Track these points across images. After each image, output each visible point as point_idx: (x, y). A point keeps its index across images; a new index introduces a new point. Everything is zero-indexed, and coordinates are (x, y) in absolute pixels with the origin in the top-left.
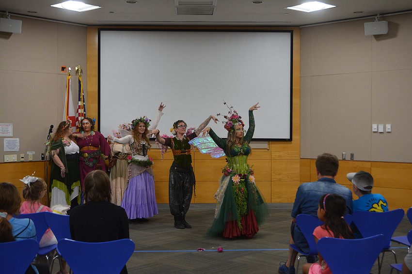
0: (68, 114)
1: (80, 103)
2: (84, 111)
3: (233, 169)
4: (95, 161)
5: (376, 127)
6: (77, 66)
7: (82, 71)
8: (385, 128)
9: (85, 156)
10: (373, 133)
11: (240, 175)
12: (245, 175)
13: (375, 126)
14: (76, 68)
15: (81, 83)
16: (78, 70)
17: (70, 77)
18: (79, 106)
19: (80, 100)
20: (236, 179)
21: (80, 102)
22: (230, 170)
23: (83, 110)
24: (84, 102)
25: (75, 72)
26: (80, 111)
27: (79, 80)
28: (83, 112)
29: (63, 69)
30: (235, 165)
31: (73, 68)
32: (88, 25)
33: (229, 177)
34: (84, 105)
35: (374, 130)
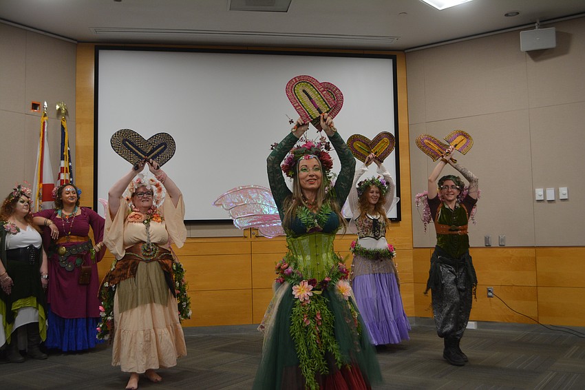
0: (41, 181)
1: (63, 164)
2: (71, 176)
3: (295, 267)
4: (78, 261)
5: (542, 193)
6: (59, 103)
7: (66, 113)
8: (557, 193)
9: (61, 252)
10: (536, 203)
11: (311, 282)
12: (324, 283)
13: (539, 192)
14: (58, 107)
15: (66, 131)
16: (60, 109)
17: (46, 118)
18: (62, 169)
19: (62, 158)
20: (302, 291)
21: (62, 162)
22: (290, 269)
23: (68, 174)
24: (70, 161)
25: (56, 113)
26: (63, 177)
27: (62, 126)
28: (68, 178)
29: (35, 106)
30: (300, 258)
31: (52, 106)
32: (79, 42)
33: (286, 285)
34: (70, 167)
35: (538, 198)
